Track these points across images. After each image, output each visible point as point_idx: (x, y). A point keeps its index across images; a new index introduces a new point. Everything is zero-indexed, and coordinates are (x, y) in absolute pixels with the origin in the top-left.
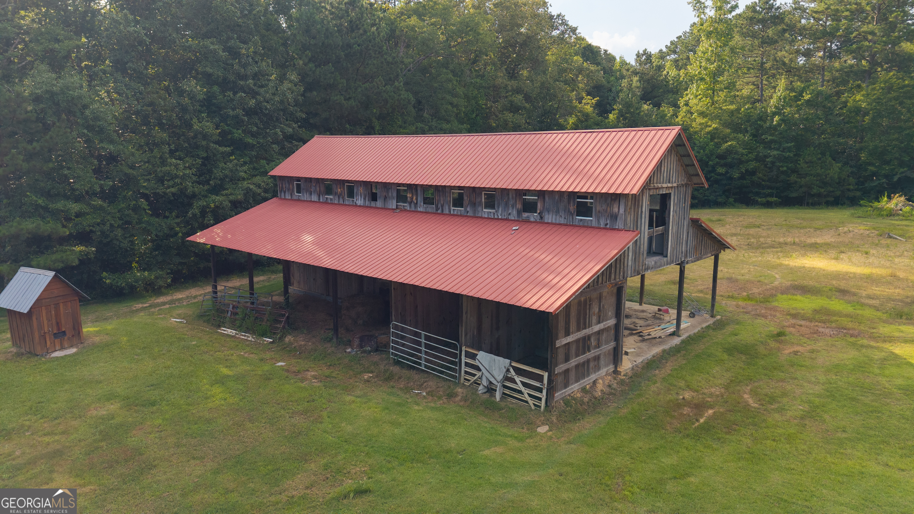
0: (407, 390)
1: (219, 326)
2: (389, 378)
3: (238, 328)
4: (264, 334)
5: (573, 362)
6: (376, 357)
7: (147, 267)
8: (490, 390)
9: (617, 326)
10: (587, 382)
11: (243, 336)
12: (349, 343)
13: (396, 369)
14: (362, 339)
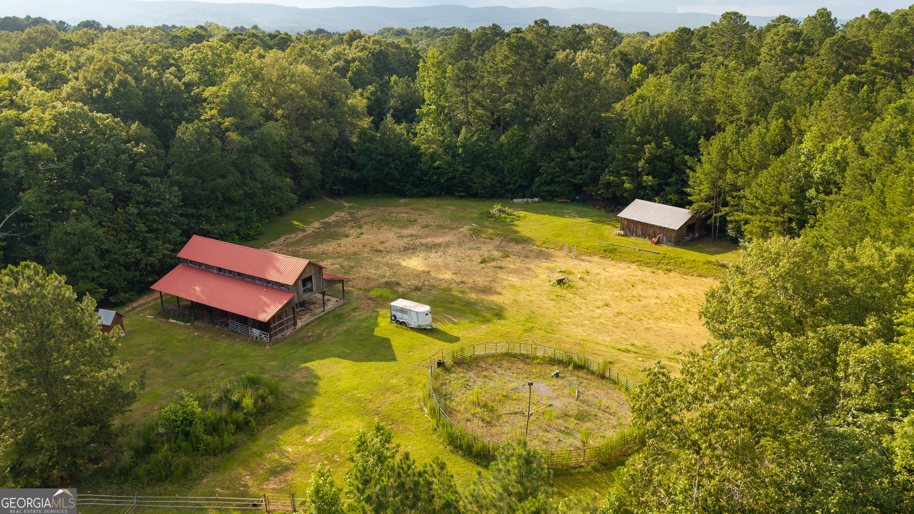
0: (234, 339)
1: (168, 319)
2: (230, 336)
3: (177, 320)
4: (187, 322)
5: (278, 329)
6: (226, 329)
7: (126, 292)
8: (257, 338)
9: (294, 317)
10: (284, 333)
11: (179, 323)
12: (217, 324)
13: (232, 333)
14: (221, 323)
